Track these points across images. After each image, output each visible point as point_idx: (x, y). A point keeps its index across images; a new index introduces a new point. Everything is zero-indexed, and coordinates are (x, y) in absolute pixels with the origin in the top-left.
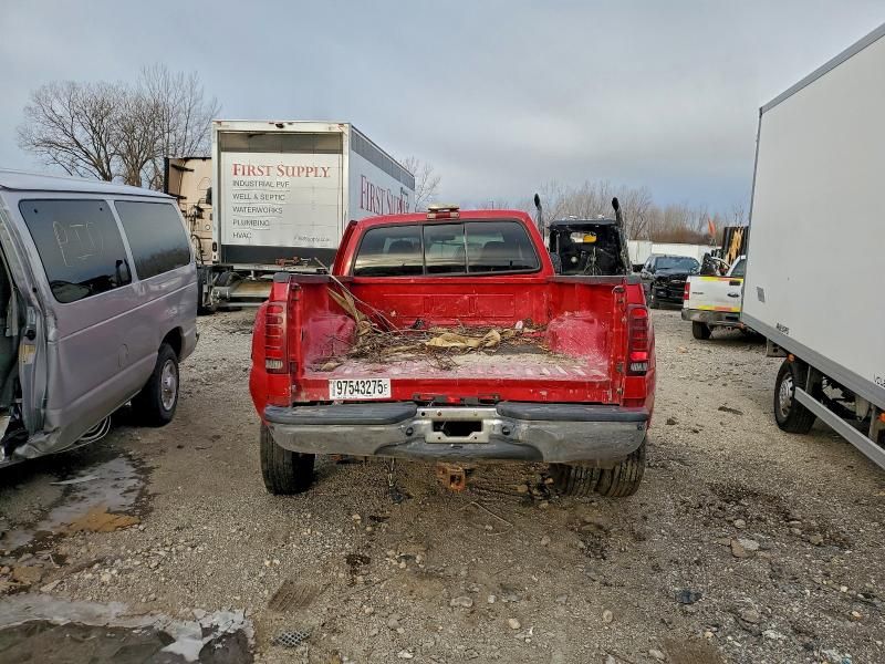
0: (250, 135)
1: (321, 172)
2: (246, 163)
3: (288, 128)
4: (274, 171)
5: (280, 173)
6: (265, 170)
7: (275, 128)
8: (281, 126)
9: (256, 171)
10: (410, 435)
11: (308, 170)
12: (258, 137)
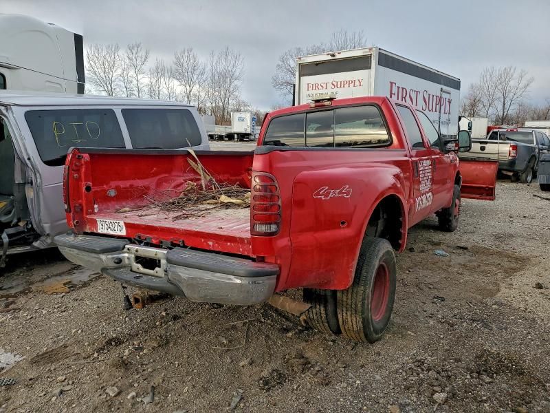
0: (317, 64)
1: (357, 83)
2: (313, 82)
3: (338, 56)
4: (330, 86)
5: (333, 87)
6: (324, 86)
7: (330, 58)
8: (333, 56)
9: (320, 87)
10: (117, 263)
11: (349, 83)
12: (322, 65)
